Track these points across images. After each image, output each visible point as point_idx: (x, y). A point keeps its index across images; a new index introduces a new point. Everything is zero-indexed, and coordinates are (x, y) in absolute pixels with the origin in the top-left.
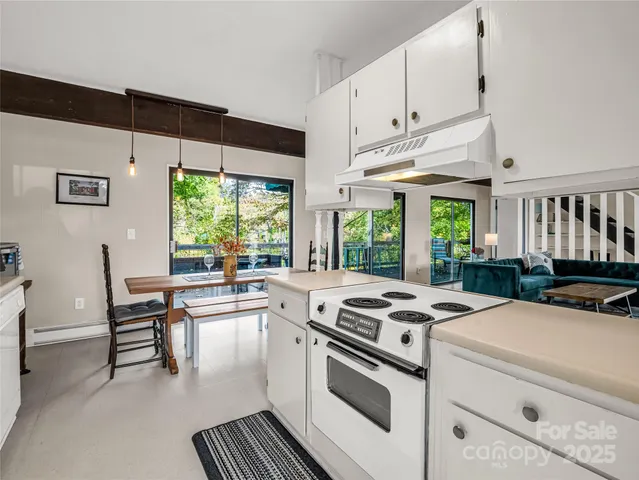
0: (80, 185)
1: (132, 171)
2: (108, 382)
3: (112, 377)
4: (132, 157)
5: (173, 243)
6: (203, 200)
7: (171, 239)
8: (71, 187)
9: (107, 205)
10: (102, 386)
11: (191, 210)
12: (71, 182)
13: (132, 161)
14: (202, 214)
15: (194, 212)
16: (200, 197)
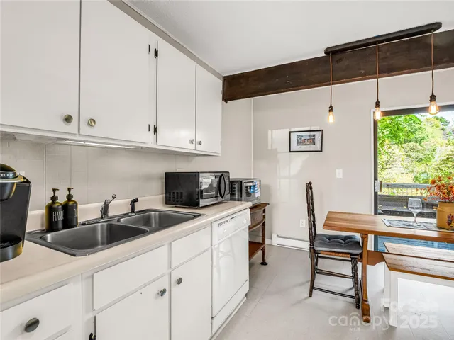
0: (303, 138)
1: (331, 118)
2: (306, 299)
3: (310, 295)
4: (331, 106)
5: (378, 183)
6: (422, 144)
7: (376, 179)
8: (298, 140)
9: (321, 151)
10: (299, 302)
11: (411, 153)
12: (298, 136)
13: (331, 109)
14: (421, 156)
15: (414, 154)
16: (419, 141)
